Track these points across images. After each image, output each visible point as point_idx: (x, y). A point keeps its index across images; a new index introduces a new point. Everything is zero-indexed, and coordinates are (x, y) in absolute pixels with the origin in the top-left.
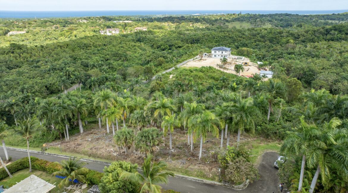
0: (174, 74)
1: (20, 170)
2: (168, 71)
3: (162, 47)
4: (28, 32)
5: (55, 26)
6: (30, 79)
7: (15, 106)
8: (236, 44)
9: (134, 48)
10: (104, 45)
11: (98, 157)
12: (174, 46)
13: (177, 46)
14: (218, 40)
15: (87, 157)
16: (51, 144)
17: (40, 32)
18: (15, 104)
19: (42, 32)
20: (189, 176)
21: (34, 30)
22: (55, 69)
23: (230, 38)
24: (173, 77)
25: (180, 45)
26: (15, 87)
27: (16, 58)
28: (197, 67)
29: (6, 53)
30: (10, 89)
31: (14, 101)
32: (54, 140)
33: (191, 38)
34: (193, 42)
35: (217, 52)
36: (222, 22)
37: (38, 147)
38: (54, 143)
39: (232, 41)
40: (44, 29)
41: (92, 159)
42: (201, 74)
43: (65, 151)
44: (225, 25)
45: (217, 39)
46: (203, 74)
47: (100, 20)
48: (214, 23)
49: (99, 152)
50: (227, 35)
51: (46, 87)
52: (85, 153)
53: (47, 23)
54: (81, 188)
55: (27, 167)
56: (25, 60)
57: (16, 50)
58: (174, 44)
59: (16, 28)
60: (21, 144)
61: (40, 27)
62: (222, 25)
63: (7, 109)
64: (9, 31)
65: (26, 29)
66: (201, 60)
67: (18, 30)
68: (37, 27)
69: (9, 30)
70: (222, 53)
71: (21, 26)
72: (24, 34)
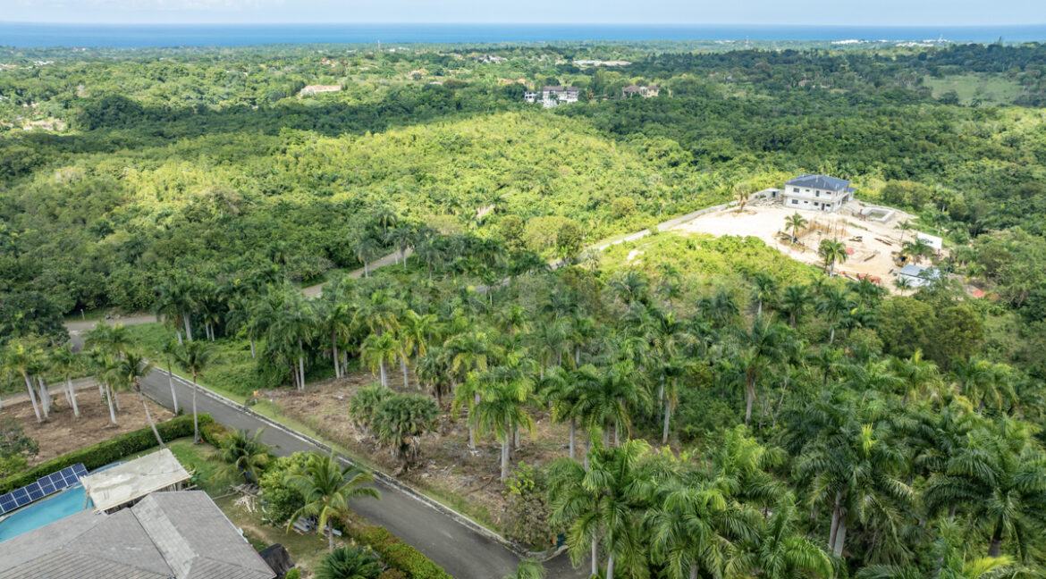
0: (642, 249)
1: (182, 436)
2: (631, 238)
3: (672, 154)
4: (345, 89)
5: (415, 72)
6: (300, 225)
7: (238, 292)
8: (907, 161)
9: (585, 155)
10: (509, 142)
11: (330, 439)
12: (708, 154)
13: (716, 155)
14: (852, 145)
15: (312, 435)
16: (269, 393)
17: (376, 88)
18: (239, 288)
19: (380, 87)
20: (462, 512)
21: (362, 83)
22: (362, 203)
23: (894, 139)
24: (637, 257)
25: (727, 153)
26: (260, 243)
27: (287, 166)
28: (710, 236)
29: (270, 151)
30: (249, 247)
31: (237, 282)
32: (279, 386)
33: (767, 133)
34: (770, 145)
35: (803, 191)
36: (912, 78)
37: (244, 394)
38: (277, 392)
39: (896, 151)
40: (386, 81)
41: (319, 440)
42: (716, 256)
43: (283, 413)
44: (919, 86)
45: (847, 139)
46: (723, 257)
47: (539, 55)
48: (883, 79)
49: (335, 429)
50: (887, 128)
51: (327, 249)
52: (312, 426)
53: (398, 64)
54: (255, 494)
55: (192, 434)
56: (307, 173)
57: (292, 146)
58: (709, 148)
59: (322, 78)
60: (221, 383)
61: (377, 76)
62: (909, 86)
63: (220, 299)
64: (303, 85)
65: (343, 80)
66: (738, 212)
67: (324, 83)
68: (370, 75)
69: (305, 81)
70: (818, 194)
71: (334, 70)
72: (337, 92)
